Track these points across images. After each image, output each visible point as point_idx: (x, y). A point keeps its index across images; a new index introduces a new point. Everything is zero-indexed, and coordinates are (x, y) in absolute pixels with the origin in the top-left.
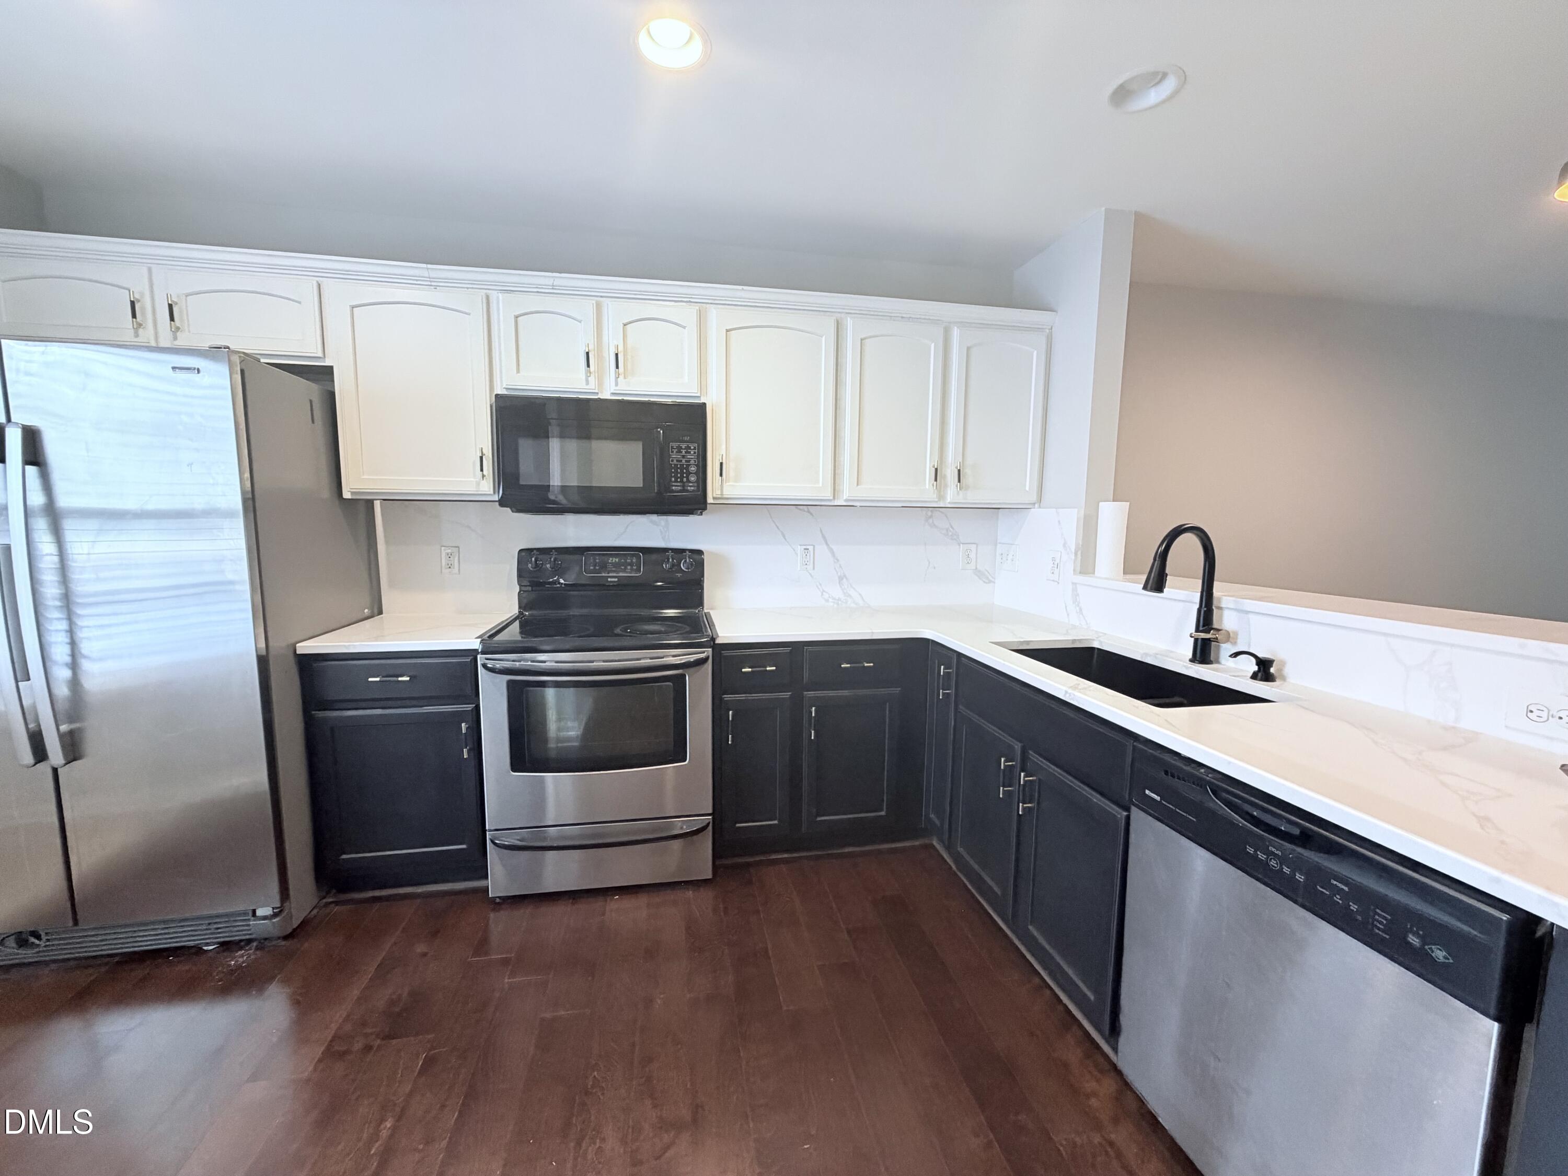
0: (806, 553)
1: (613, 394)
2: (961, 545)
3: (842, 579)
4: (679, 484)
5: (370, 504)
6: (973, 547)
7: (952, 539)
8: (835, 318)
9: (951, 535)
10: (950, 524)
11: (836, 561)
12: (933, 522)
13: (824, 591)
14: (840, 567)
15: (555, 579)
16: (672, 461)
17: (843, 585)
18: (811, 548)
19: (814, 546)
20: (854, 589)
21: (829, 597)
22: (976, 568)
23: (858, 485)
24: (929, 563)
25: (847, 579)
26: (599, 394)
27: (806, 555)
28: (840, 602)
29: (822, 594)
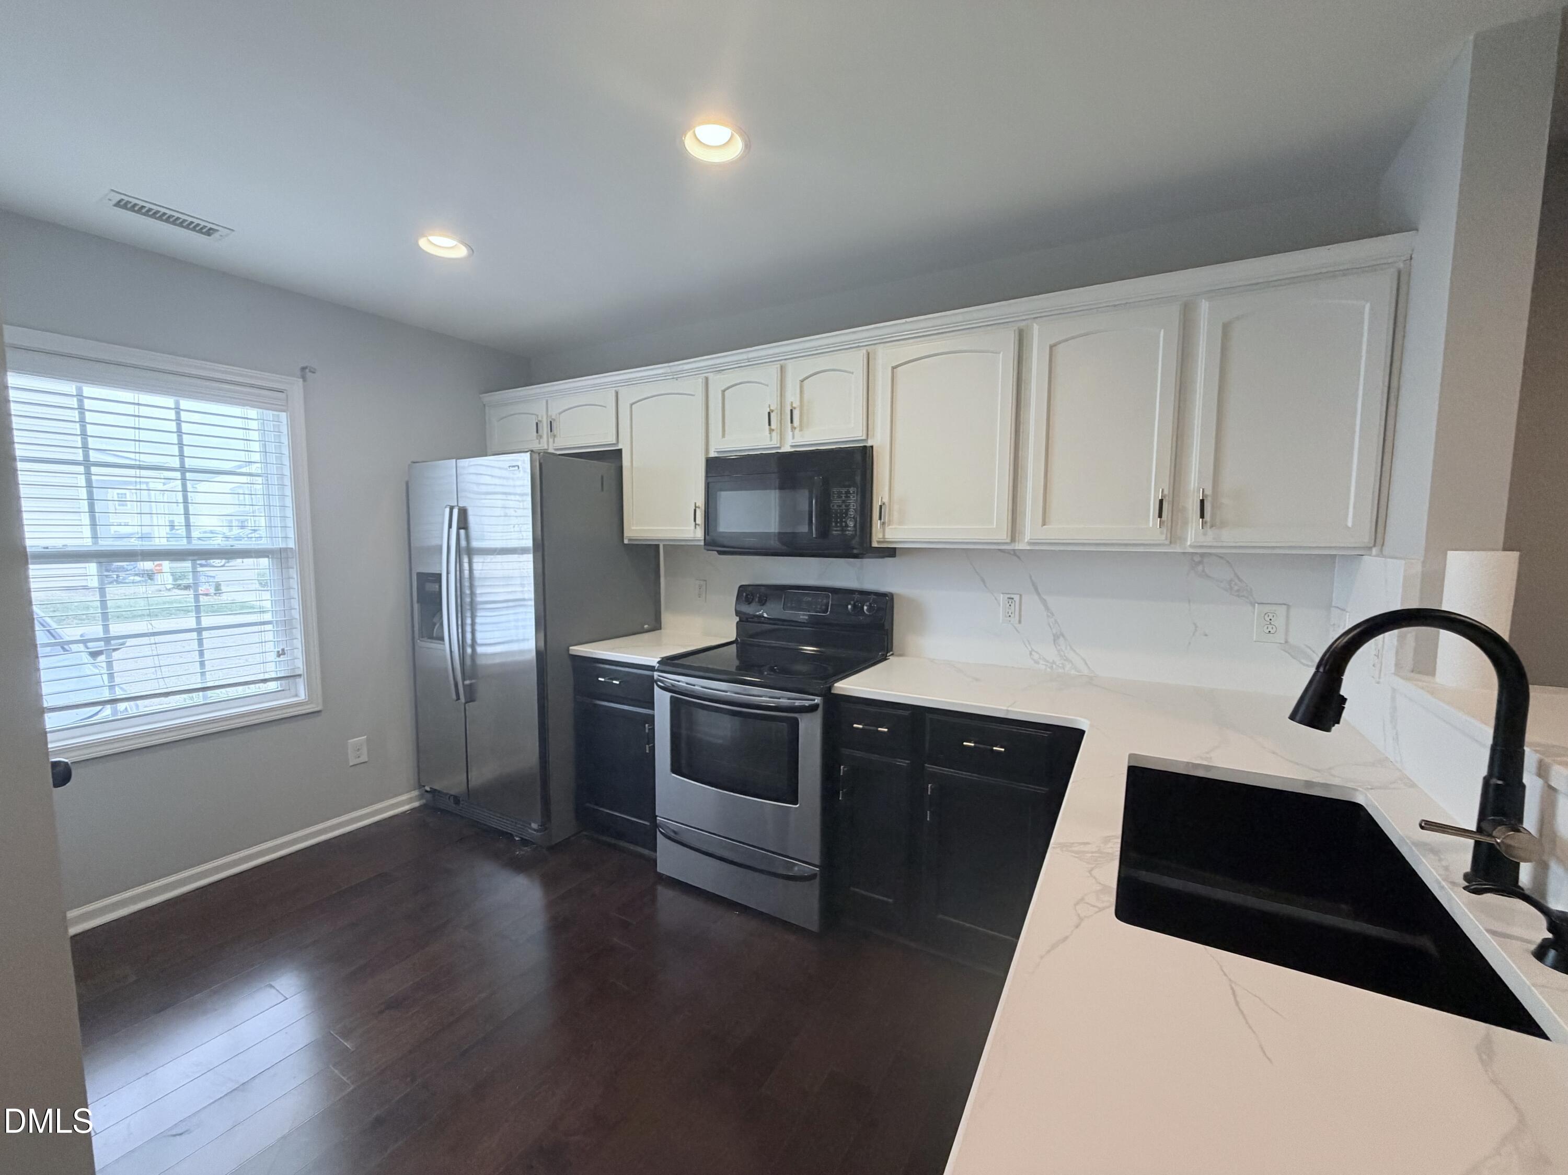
0: (1010, 603)
1: (792, 446)
2: (1256, 605)
3: (1058, 638)
4: (838, 529)
5: (658, 546)
6: (1281, 611)
7: (1238, 596)
8: (1016, 328)
9: (1238, 591)
10: (1235, 574)
11: (1049, 614)
12: (1203, 571)
13: (1033, 650)
14: (1056, 622)
15: (761, 612)
16: (833, 506)
17: (1059, 646)
18: (1017, 598)
19: (1021, 596)
20: (1074, 651)
21: (1040, 658)
22: (1286, 642)
23: (1044, 524)
24: (1196, 627)
25: (1063, 636)
26: (782, 448)
27: (1010, 605)
28: (1054, 666)
29: (1031, 654)
